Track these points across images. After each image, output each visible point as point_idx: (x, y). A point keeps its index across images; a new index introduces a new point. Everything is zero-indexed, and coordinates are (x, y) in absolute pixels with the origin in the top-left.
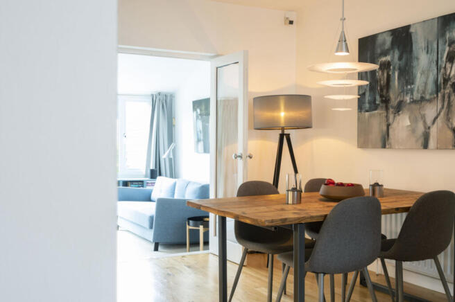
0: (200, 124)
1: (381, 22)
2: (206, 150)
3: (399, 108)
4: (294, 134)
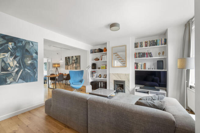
0: (45, 66)
1: (67, 56)
2: (46, 70)
3: (69, 65)
4: (58, 68)
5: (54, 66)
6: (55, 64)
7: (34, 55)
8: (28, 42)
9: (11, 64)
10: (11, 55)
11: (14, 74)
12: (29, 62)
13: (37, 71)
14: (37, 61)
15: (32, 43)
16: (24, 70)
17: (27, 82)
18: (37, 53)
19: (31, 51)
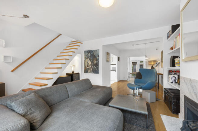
5: (150, 63)
6: (150, 61)
7: (97, 57)
8: (95, 51)
9: (90, 64)
10: (89, 59)
11: (90, 68)
12: (95, 62)
13: (99, 67)
14: (99, 62)
15: (96, 50)
16: (93, 67)
17: (94, 73)
18: (98, 56)
19: (96, 55)
